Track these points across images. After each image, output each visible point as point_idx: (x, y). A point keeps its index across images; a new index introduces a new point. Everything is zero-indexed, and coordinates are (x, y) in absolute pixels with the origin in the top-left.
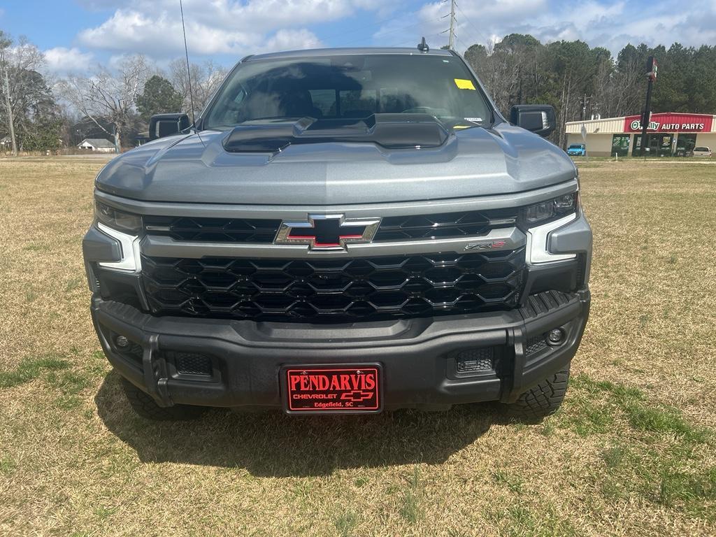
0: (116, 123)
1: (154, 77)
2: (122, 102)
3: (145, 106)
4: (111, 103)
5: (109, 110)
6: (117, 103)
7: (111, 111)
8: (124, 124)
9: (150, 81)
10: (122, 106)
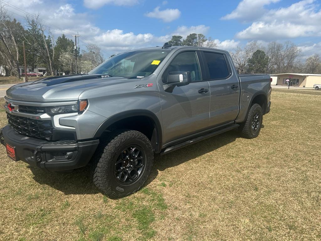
0: (239, 70)
1: (258, 50)
2: (243, 61)
3: (251, 63)
4: (239, 62)
5: (237, 65)
6: (241, 62)
7: (239, 65)
8: (242, 71)
9: (255, 52)
10: (243, 63)
